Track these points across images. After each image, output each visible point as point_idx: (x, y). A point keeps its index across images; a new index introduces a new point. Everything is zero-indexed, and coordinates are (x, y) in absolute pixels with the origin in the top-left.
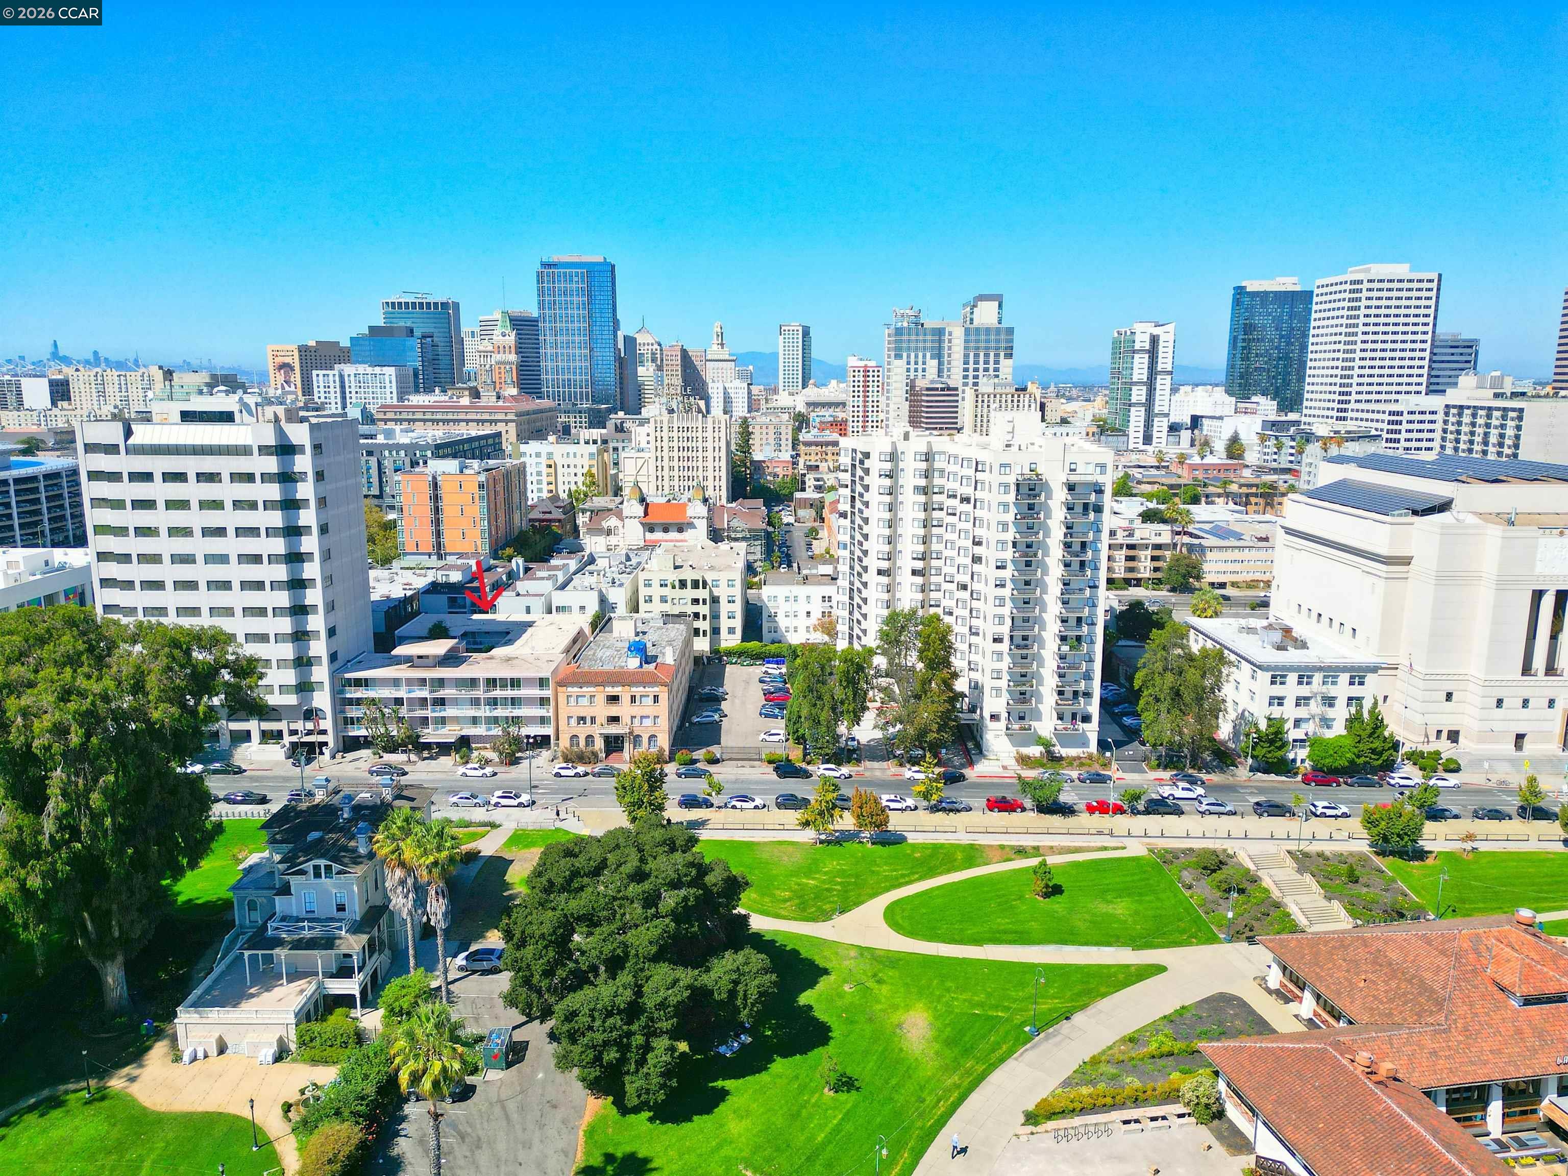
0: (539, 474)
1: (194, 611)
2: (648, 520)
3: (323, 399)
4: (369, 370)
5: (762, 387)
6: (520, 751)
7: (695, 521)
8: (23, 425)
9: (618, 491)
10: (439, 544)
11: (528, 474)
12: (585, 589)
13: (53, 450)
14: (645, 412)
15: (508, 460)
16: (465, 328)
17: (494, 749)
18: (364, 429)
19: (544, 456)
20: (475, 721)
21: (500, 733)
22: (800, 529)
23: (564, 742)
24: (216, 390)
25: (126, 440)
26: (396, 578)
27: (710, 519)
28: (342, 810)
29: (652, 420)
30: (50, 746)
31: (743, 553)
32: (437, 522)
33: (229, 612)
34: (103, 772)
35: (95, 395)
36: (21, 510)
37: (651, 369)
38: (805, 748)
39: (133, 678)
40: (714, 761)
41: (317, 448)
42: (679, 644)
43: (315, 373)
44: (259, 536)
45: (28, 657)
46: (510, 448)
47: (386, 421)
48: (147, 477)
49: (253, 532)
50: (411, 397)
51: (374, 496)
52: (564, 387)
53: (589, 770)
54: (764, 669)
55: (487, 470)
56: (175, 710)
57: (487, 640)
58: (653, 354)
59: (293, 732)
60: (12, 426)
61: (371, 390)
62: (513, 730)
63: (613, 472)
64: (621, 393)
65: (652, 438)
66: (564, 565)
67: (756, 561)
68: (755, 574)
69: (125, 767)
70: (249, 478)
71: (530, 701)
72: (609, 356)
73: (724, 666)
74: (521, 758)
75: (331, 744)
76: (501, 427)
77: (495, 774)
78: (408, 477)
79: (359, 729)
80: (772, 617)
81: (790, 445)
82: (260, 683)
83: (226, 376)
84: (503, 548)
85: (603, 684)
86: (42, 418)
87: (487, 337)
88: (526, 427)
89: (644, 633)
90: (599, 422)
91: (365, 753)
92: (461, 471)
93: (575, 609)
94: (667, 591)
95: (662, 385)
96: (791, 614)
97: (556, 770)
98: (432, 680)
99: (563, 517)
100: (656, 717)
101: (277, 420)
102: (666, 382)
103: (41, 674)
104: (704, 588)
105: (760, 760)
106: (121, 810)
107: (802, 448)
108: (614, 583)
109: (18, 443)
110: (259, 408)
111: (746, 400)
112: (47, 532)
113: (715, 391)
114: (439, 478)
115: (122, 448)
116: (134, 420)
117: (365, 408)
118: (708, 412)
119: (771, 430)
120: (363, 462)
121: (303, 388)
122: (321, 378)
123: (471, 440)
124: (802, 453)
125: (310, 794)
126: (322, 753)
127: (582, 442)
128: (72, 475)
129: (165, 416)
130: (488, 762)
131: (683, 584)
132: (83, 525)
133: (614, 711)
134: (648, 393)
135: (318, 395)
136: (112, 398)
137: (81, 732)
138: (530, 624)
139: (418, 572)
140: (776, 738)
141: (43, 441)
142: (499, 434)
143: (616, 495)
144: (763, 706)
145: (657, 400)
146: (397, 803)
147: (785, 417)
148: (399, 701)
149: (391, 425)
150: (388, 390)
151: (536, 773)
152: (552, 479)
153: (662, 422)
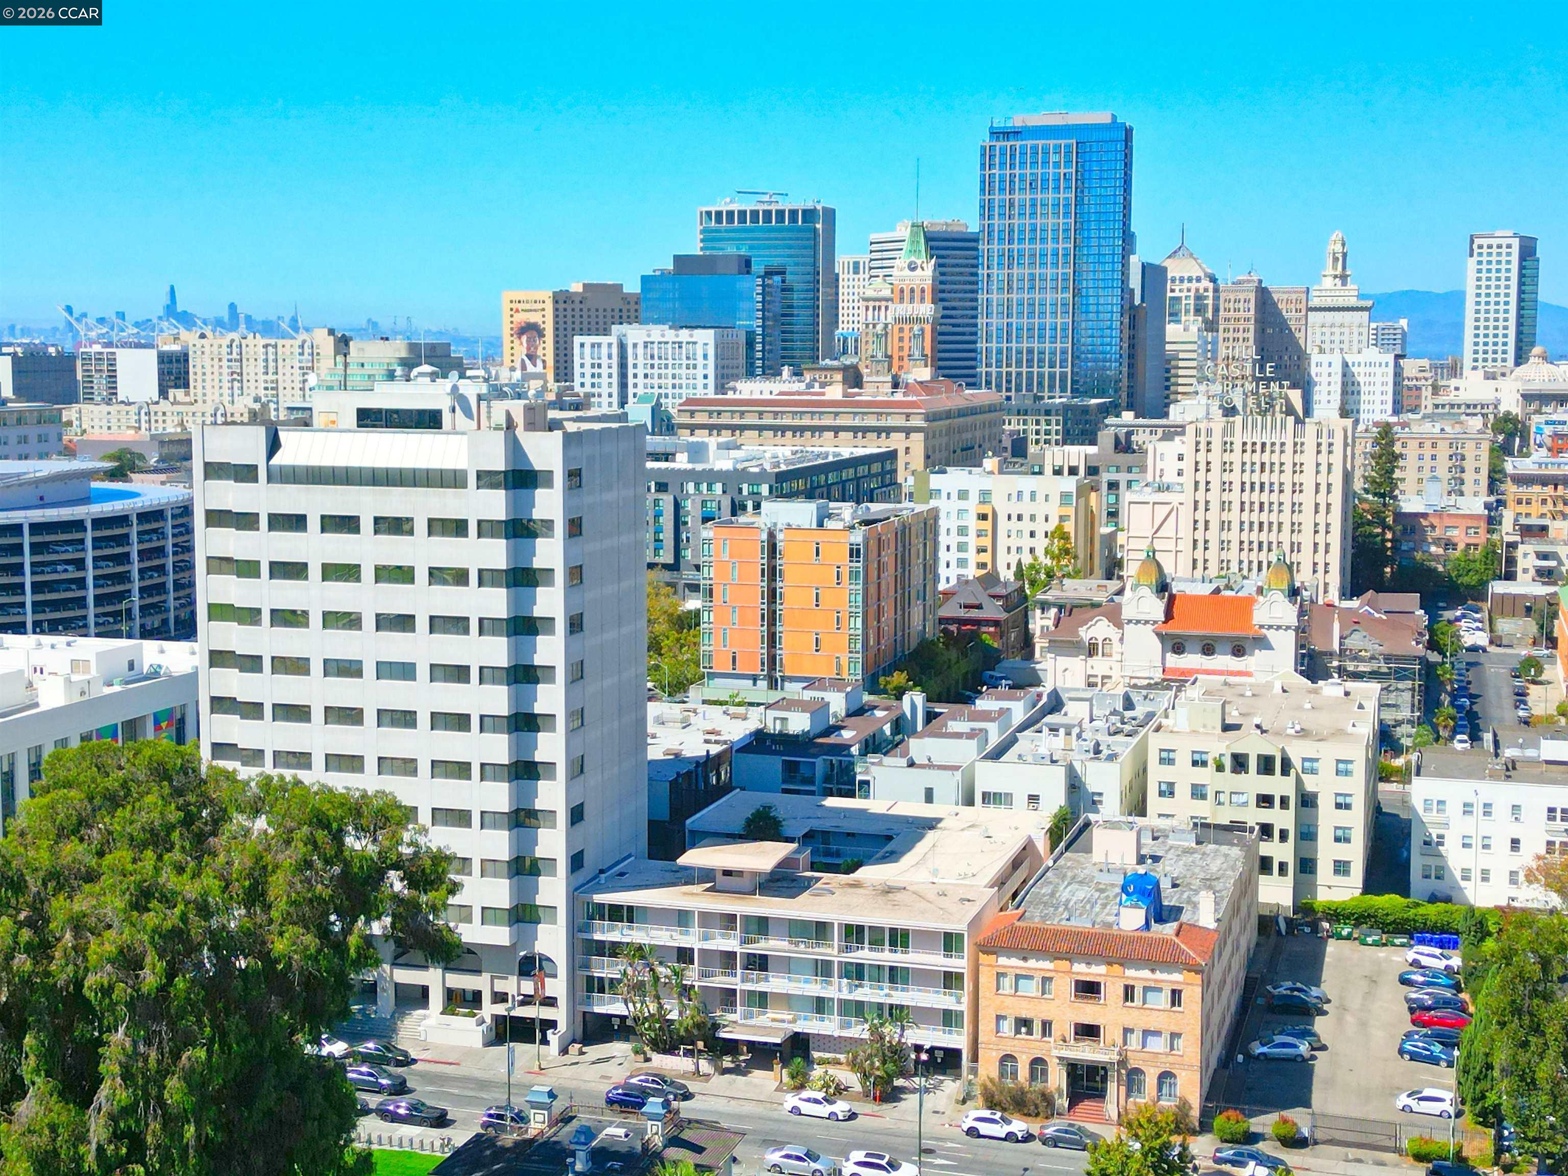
0: (962, 531)
1: (353, 763)
2: (1173, 629)
3: (588, 389)
4: (670, 335)
5: (1425, 363)
6: (903, 1074)
7: (1271, 635)
8: (114, 428)
9: (1113, 568)
10: (772, 660)
11: (942, 531)
12: (1039, 760)
13: (156, 471)
14: (1175, 413)
15: (906, 504)
16: (842, 258)
17: (854, 1065)
18: (655, 442)
19: (974, 497)
20: (820, 1005)
21: (866, 1035)
22: (1501, 659)
23: (988, 1068)
24: (415, 371)
25: (271, 454)
26: (693, 719)
27: (1301, 631)
28: (573, 1154)
29: (1191, 430)
30: (111, 988)
31: (1371, 705)
32: (772, 618)
33: (408, 767)
34: (189, 1041)
35: (226, 378)
36: (100, 572)
37: (1194, 329)
38: (1499, 1137)
39: (250, 876)
40: (1296, 1142)
41: (574, 476)
42: (1228, 886)
43: (578, 340)
44: (466, 631)
45: (91, 827)
46: (911, 480)
47: (693, 428)
48: (297, 522)
49: (459, 624)
50: (739, 385)
51: (666, 567)
52: (1019, 363)
53: (1035, 1129)
54: (1411, 955)
55: (867, 523)
56: (310, 940)
57: (850, 850)
58: (1199, 298)
59: (500, 998)
60: (97, 430)
61: (670, 371)
62: (890, 1031)
63: (1106, 530)
64: (1131, 376)
65: (1187, 465)
66: (1003, 712)
67: (1399, 723)
68: (1397, 749)
69: (224, 1035)
70: (459, 528)
71: (924, 977)
72: (1112, 300)
73: (1323, 941)
74: (902, 1090)
75: (562, 1026)
76: (896, 442)
77: (852, 1116)
78: (724, 532)
79: (612, 1002)
80: (1431, 846)
81: (1484, 482)
82: (451, 901)
83: (433, 347)
84: (888, 672)
85: (1070, 957)
86: (144, 418)
87: (881, 272)
88: (944, 440)
89: (1156, 859)
90: (1083, 432)
91: (619, 1048)
92: (820, 524)
93: (1020, 799)
94: (1205, 775)
95: (1214, 359)
96: (1477, 842)
97: (969, 1123)
98: (746, 918)
99: (1003, 616)
100: (1174, 1036)
101: (510, 425)
102: (1222, 352)
103: (109, 859)
104: (1285, 772)
105: (1397, 1150)
106: (213, 1112)
107: (1511, 489)
108: (1097, 751)
109: (103, 459)
110: (484, 404)
111: (1390, 388)
112: (136, 611)
113: (1325, 369)
114: (780, 536)
115: (262, 474)
116: (284, 423)
117: (658, 404)
118: (1307, 412)
119: (1443, 451)
120: (649, 503)
121: (557, 368)
122: (587, 349)
123: (840, 465)
124: (1510, 498)
125: (520, 1118)
126: (545, 1041)
127: (1048, 470)
128: (181, 515)
129: (333, 417)
130: (839, 1091)
131: (1239, 763)
132: (190, 602)
133: (1088, 1013)
134: (1185, 375)
135: (581, 384)
136: (252, 384)
137: (161, 966)
138: (931, 824)
139: (732, 710)
140: (1435, 1107)
141: (141, 457)
142: (892, 455)
143: (1109, 576)
144: (1409, 1035)
145: (1202, 388)
146: (673, 1153)
147: (1476, 423)
148: (684, 955)
149: (701, 436)
150: (700, 372)
151: (931, 1124)
152: (987, 542)
153: (1209, 432)
